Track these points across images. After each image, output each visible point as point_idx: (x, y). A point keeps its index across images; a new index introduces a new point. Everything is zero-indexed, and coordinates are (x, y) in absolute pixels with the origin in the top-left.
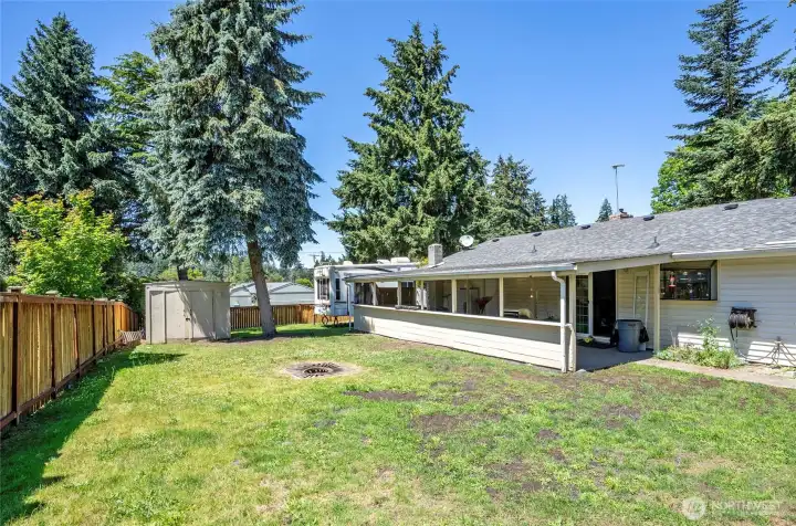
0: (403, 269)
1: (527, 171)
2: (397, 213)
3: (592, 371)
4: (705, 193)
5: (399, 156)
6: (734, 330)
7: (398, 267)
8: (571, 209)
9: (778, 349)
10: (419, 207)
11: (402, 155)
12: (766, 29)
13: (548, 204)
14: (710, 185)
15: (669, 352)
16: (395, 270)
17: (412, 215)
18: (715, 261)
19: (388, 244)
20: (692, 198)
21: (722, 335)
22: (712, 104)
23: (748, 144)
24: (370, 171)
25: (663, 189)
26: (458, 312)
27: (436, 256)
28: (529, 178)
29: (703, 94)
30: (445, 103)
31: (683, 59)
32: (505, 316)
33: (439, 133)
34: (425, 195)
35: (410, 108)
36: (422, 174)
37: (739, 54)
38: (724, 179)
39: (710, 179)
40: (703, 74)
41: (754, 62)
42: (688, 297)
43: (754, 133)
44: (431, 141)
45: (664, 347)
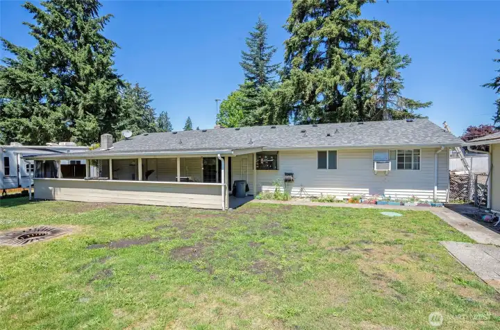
0: (71, 151)
1: (149, 94)
2: (59, 109)
3: (235, 208)
4: (252, 119)
5: (59, 65)
6: (287, 183)
7: (68, 150)
8: (169, 120)
9: (302, 190)
10: (80, 107)
11: (62, 66)
12: (275, 51)
13: (157, 116)
14: (254, 116)
15: (260, 196)
16: (65, 152)
17: (73, 112)
18: (278, 152)
19: (51, 132)
20: (246, 122)
21: (281, 186)
22: (254, 78)
23: (272, 100)
24: (30, 71)
25: (222, 115)
26: (143, 180)
27: (108, 142)
28: (149, 99)
29: (252, 73)
30: (99, 37)
31: (243, 53)
32: (181, 181)
33: (96, 57)
34: (85, 98)
35: (69, 32)
36: (82, 83)
37: (265, 58)
38: (261, 115)
39: (255, 113)
40: (251, 62)
41: (270, 64)
42: (267, 169)
43: (275, 96)
44: (89, 61)
45: (258, 193)
